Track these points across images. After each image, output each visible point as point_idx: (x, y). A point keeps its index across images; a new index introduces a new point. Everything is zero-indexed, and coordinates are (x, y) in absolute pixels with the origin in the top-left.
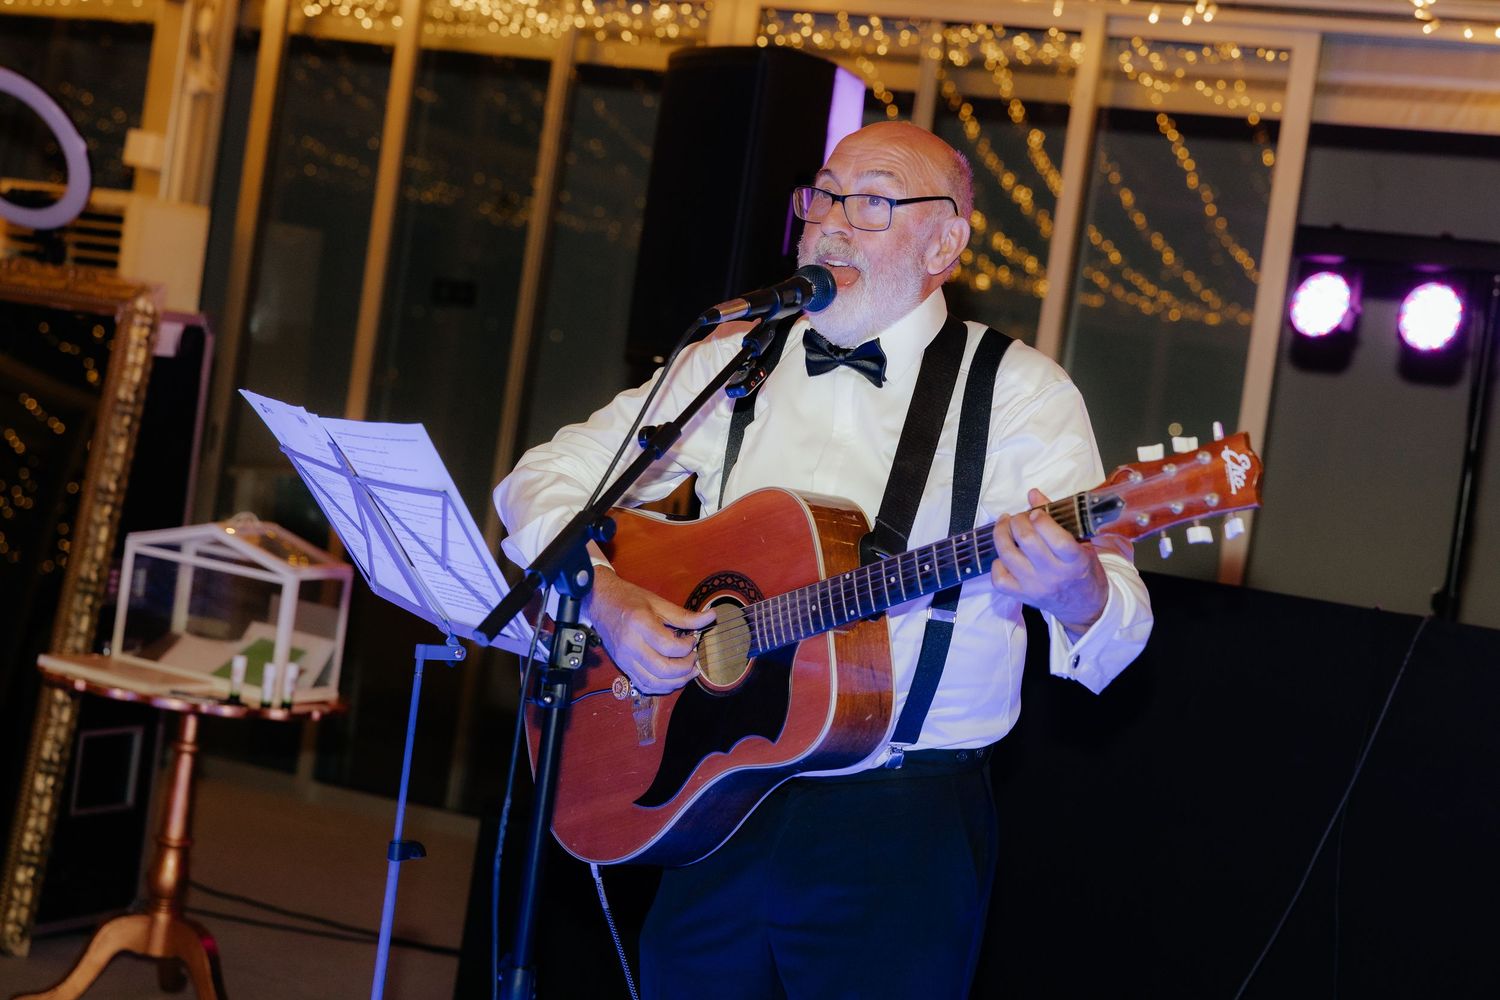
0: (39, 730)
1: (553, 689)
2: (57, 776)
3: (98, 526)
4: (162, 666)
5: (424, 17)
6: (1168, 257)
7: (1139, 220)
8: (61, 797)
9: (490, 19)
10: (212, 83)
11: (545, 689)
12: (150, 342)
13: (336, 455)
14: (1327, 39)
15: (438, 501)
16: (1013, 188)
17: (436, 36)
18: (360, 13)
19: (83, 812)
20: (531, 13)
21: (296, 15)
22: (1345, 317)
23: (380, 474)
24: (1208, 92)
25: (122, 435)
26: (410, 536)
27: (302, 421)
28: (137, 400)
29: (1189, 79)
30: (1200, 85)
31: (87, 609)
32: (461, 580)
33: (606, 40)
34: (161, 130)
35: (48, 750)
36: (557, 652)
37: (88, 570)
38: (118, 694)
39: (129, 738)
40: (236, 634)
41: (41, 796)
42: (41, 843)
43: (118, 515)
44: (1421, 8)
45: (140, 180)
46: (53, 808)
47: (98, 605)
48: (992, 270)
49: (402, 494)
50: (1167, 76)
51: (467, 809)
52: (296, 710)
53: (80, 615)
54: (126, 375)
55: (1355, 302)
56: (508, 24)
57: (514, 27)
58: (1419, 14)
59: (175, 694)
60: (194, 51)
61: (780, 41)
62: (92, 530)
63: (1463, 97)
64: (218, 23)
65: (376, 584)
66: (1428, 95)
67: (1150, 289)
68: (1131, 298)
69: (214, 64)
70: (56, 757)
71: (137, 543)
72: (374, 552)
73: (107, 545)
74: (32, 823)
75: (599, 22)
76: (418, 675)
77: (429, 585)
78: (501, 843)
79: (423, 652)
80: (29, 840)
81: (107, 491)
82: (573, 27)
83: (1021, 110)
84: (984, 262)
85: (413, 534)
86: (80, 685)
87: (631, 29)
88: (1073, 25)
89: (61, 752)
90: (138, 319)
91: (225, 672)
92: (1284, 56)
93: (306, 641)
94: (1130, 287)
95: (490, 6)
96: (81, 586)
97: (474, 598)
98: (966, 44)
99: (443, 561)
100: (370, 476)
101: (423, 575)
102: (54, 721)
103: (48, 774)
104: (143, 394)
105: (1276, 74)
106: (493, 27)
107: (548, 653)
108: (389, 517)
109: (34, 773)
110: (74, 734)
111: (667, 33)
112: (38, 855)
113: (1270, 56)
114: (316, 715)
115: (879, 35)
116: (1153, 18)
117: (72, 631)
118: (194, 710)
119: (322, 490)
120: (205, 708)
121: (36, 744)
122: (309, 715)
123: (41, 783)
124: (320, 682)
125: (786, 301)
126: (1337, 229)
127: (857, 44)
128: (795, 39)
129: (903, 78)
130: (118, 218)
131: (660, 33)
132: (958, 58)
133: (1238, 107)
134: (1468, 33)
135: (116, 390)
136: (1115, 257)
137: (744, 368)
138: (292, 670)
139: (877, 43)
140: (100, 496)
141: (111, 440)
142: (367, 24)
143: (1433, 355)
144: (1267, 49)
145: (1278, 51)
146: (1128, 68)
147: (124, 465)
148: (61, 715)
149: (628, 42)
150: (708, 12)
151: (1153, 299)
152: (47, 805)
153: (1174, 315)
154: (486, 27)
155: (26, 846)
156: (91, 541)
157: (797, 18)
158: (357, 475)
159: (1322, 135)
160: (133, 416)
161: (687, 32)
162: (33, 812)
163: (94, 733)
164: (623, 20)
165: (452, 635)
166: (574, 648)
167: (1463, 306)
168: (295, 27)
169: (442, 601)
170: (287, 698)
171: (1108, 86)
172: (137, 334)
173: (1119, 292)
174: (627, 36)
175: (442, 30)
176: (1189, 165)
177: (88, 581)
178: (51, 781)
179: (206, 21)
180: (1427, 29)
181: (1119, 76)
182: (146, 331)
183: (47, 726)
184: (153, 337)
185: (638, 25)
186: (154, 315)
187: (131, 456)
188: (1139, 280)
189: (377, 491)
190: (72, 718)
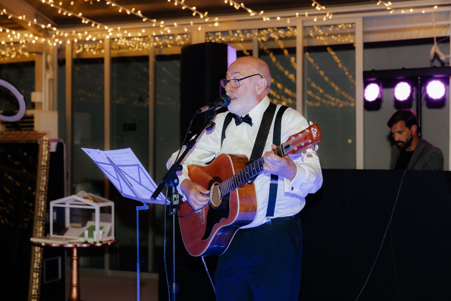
0: (32, 261)
1: (173, 210)
2: (39, 273)
3: (41, 201)
4: (65, 236)
5: (111, 49)
6: (337, 88)
7: (327, 79)
8: (41, 278)
9: (130, 46)
10: (53, 75)
11: (171, 210)
12: (49, 148)
13: (109, 160)
14: (364, 19)
15: (137, 167)
16: (289, 75)
17: (115, 53)
18: (92, 50)
19: (48, 282)
20: (141, 43)
21: (74, 53)
22: (379, 95)
23: (121, 163)
24: (336, 38)
25: (44, 175)
26: (131, 178)
27: (99, 153)
28: (47, 165)
29: (330, 35)
30: (333, 37)
31: (41, 225)
32: (145, 187)
33: (163, 48)
34: (40, 91)
35: (36, 266)
36: (172, 201)
37: (40, 214)
38: (54, 245)
39: (57, 260)
40: (84, 225)
41: (36, 279)
42: (37, 292)
43: (46, 197)
44: (388, 6)
45: (36, 106)
46: (39, 282)
47: (44, 223)
48: (286, 100)
49: (127, 168)
50: (324, 35)
51: (154, 271)
52: (104, 243)
53: (39, 227)
54: (43, 158)
55: (381, 90)
56: (135, 48)
57: (137, 48)
58: (388, 8)
59: (70, 243)
60: (47, 67)
61: (213, 41)
62: (40, 203)
63: (404, 30)
64: (53, 58)
65: (123, 194)
66: (395, 30)
67: (333, 99)
68: (328, 102)
69: (53, 70)
70: (38, 267)
71: (53, 204)
72: (122, 185)
73: (44, 206)
74: (34, 287)
75: (161, 43)
76: (138, 214)
77: (137, 191)
78: (165, 251)
79: (138, 208)
80: (34, 292)
81: (42, 191)
82: (153, 46)
83: (287, 52)
84: (283, 98)
85: (131, 177)
86: (43, 244)
87: (170, 44)
88: (293, 25)
89: (39, 266)
90: (44, 142)
91: (83, 235)
92: (354, 25)
93: (103, 224)
94: (327, 99)
95: (129, 43)
96: (39, 219)
97: (149, 192)
98: (265, 34)
99: (140, 183)
100: (118, 164)
101: (135, 188)
102: (36, 257)
103: (37, 272)
104: (49, 163)
105: (352, 30)
106: (131, 49)
107: (170, 202)
108: (124, 174)
109: (32, 273)
110: (42, 260)
111: (180, 43)
112: (37, 295)
113: (350, 26)
114: (109, 243)
115: (241, 36)
116: (315, 20)
117: (38, 232)
118: (76, 246)
119: (106, 171)
120: (78, 245)
121: (32, 264)
122: (107, 244)
123: (35, 275)
124: (109, 235)
125: (218, 105)
126: (373, 71)
127: (235, 39)
128: (217, 40)
129: (248, 46)
130: (32, 117)
131: (179, 44)
132: (264, 39)
133: (345, 41)
134: (403, 12)
135: (41, 162)
136: (321, 91)
137: (210, 123)
138: (101, 232)
139: (241, 38)
140: (41, 193)
141: (42, 177)
142: (94, 53)
143: (405, 101)
144: (349, 24)
145: (352, 24)
146: (311, 35)
147: (46, 184)
148: (37, 255)
149: (170, 48)
150: (191, 36)
151: (334, 102)
152: (37, 281)
153: (341, 105)
154: (129, 49)
155: (33, 293)
156: (40, 206)
157: (217, 34)
158: (115, 165)
159: (367, 46)
160: (47, 170)
161: (186, 42)
162: (34, 284)
163: (48, 260)
164: (168, 42)
165: (145, 203)
166: (176, 199)
167: (411, 87)
168: (75, 57)
169: (141, 194)
170: (101, 240)
171: (306, 40)
172: (44, 146)
173: (324, 101)
174: (169, 46)
175: (116, 52)
176: (338, 61)
177: (40, 217)
178: (38, 274)
179: (49, 58)
180: (391, 12)
181: (309, 37)
182: (47, 145)
183: (34, 259)
184: (49, 147)
185: (172, 42)
186: (49, 141)
187: (48, 181)
188: (329, 96)
189: (120, 168)
190: (41, 256)
